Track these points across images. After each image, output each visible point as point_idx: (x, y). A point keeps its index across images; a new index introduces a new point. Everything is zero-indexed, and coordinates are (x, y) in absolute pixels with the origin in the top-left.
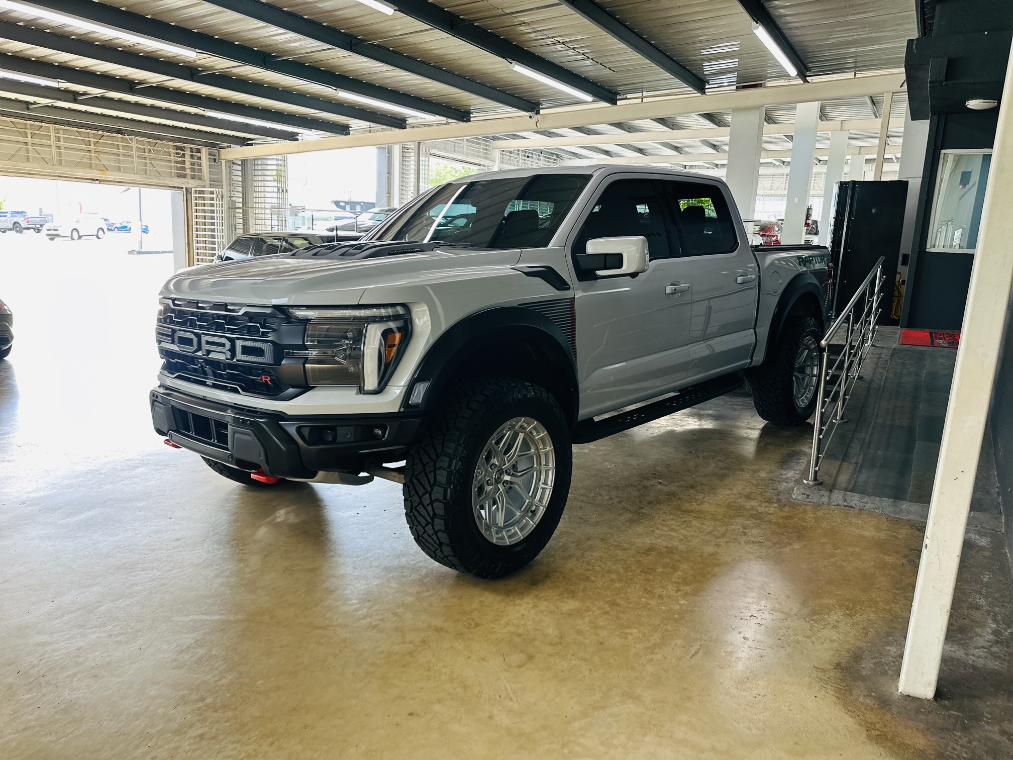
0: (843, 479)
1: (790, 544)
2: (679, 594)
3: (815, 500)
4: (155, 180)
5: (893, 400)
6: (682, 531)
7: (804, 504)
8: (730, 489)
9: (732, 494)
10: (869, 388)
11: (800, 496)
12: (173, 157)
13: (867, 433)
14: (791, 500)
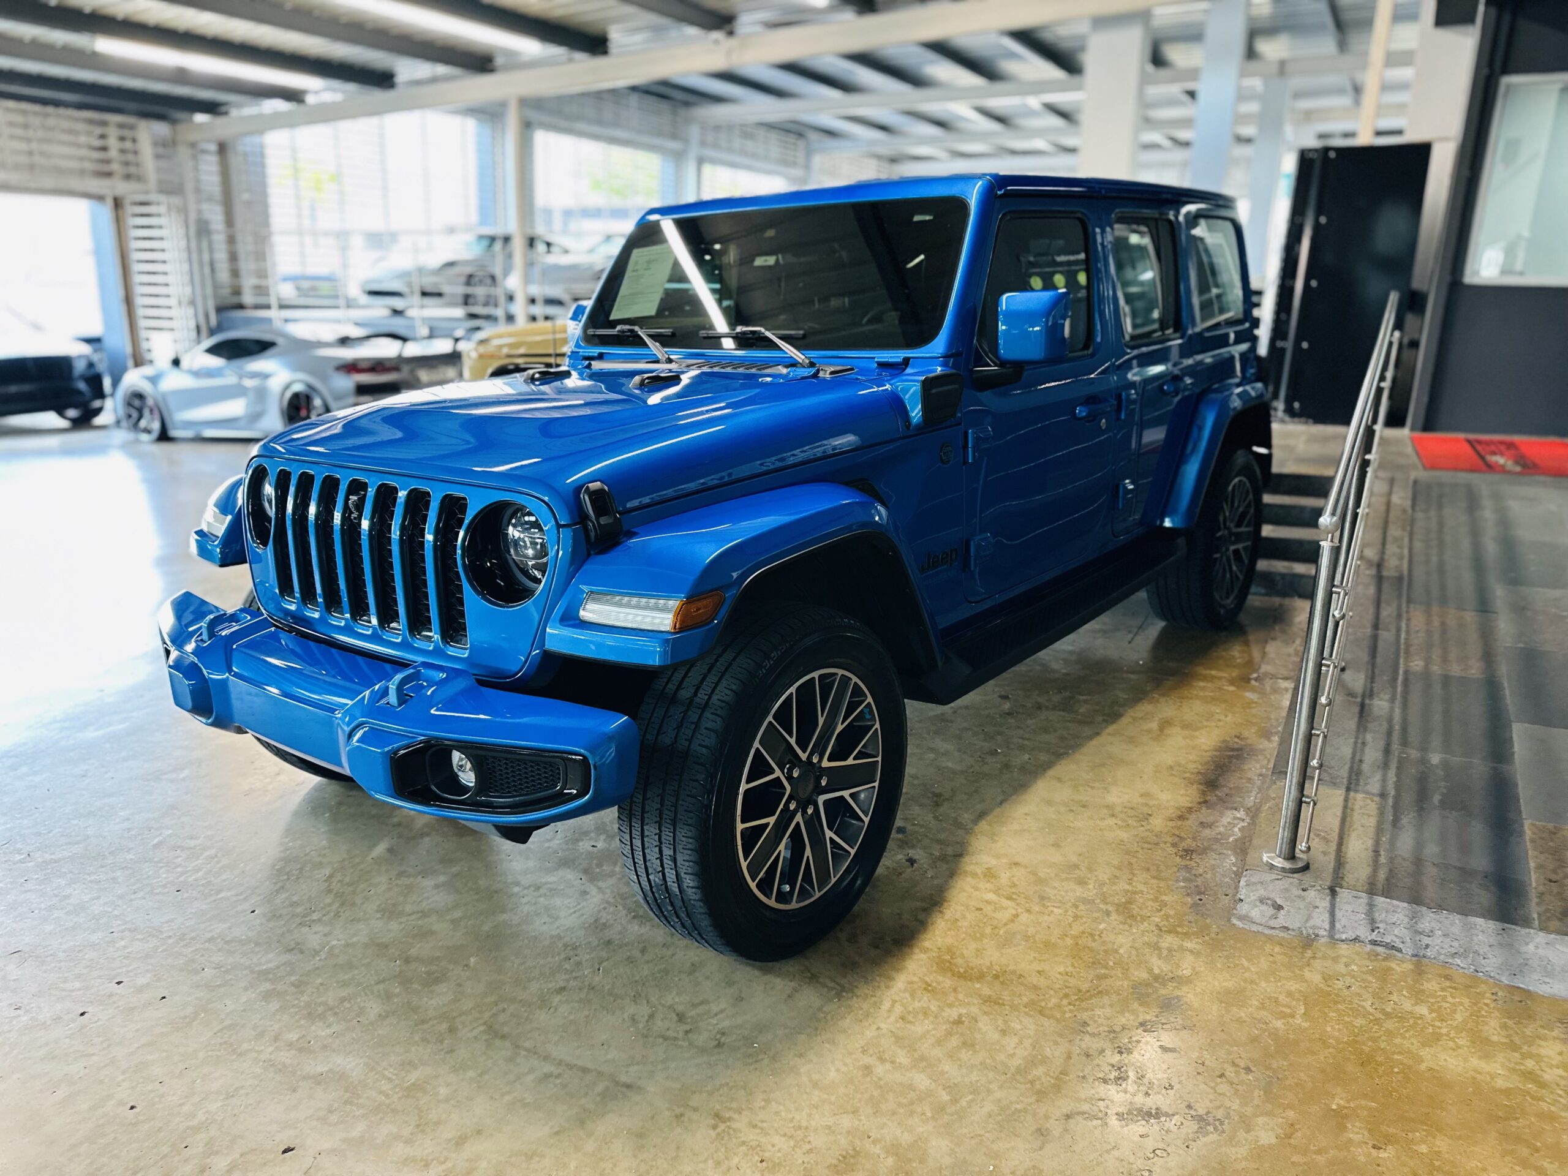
0: (1358, 847)
1: (1248, 1127)
3: (1295, 922)
4: (49, 182)
5: (1435, 609)
6: (947, 1067)
7: (1269, 938)
8: (1082, 882)
9: (1085, 901)
10: (1380, 579)
11: (1257, 906)
12: (83, 139)
13: (1392, 700)
14: (1235, 921)
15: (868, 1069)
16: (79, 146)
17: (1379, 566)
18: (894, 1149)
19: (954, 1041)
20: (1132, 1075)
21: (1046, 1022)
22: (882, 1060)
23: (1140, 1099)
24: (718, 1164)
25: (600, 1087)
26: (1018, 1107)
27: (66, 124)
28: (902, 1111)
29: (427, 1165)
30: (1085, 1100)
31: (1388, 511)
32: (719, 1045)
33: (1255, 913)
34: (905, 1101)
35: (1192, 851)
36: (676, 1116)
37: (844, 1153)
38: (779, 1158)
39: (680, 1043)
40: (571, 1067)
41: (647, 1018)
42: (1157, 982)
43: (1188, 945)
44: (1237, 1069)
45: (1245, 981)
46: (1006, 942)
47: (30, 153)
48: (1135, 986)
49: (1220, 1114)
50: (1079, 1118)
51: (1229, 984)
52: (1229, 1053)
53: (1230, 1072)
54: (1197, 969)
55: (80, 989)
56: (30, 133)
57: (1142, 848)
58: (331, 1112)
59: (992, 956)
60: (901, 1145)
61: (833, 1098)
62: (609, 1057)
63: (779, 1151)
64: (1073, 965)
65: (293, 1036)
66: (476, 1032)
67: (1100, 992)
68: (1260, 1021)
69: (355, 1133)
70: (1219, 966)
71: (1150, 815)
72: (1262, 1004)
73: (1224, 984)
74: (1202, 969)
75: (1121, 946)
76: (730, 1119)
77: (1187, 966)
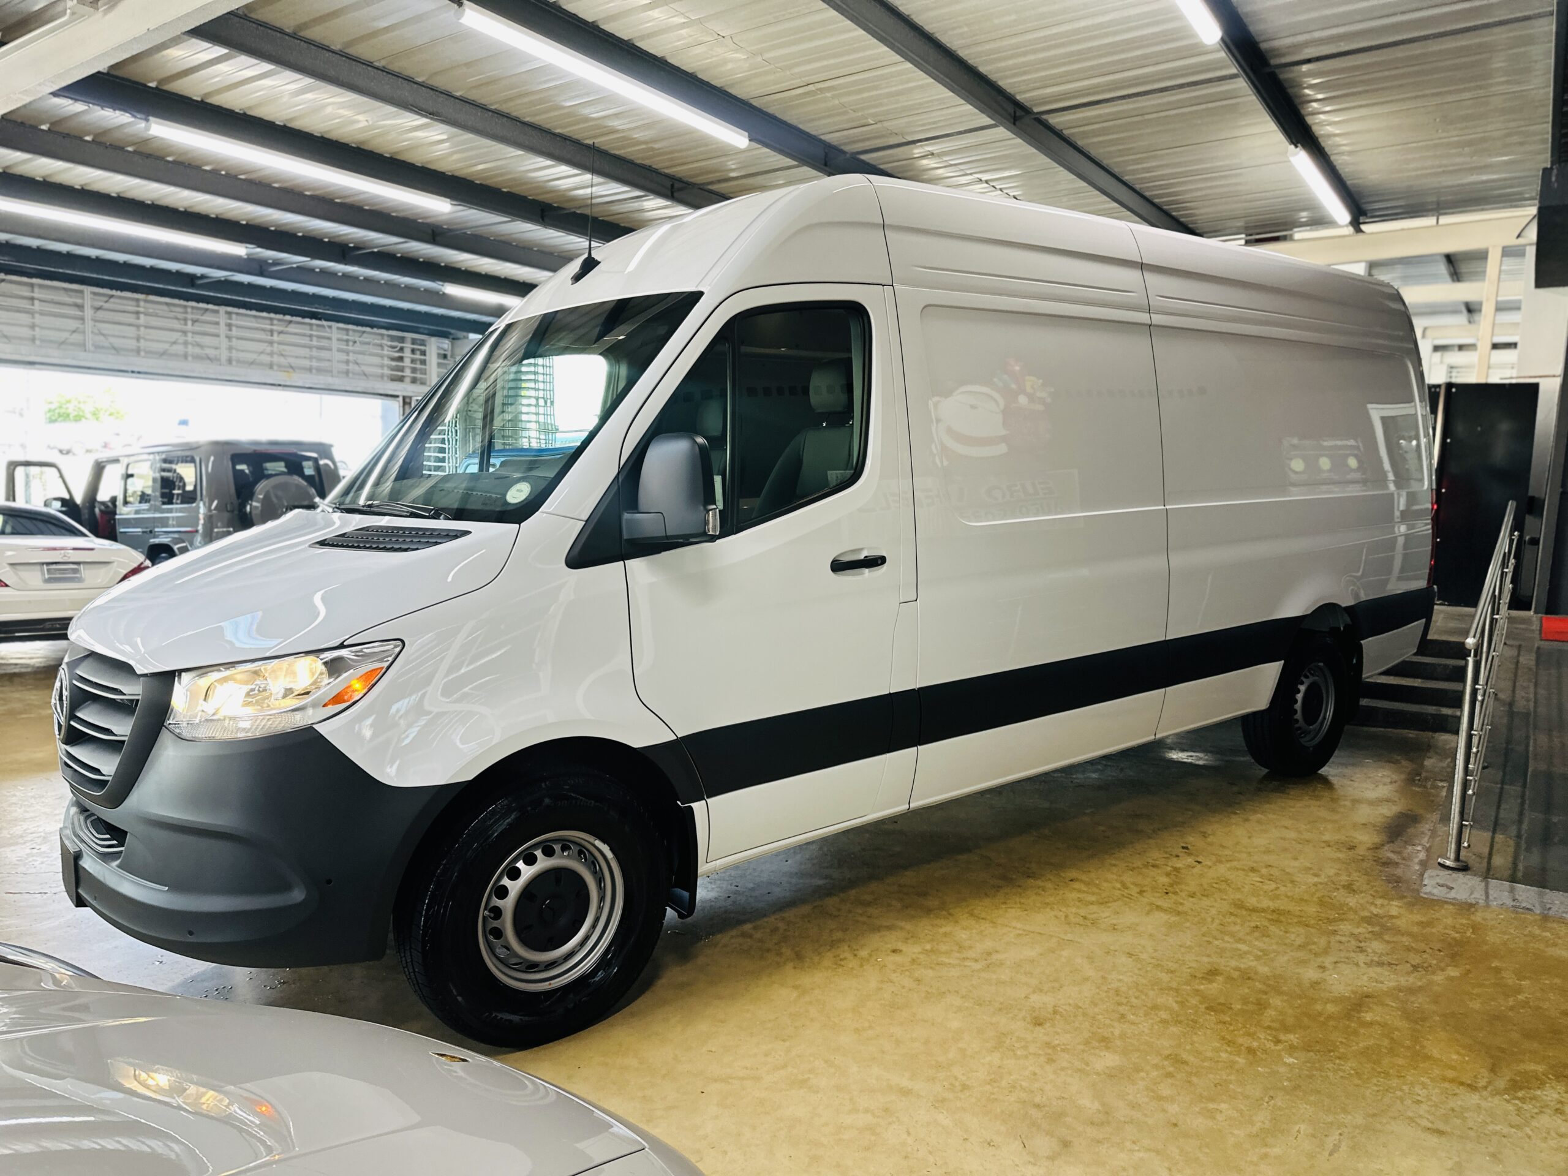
0: (1502, 861)
1: (1443, 970)
2: (1279, 1047)
3: (1462, 896)
4: (357, 385)
5: (1555, 733)
6: (1256, 943)
7: (1446, 903)
8: (1316, 875)
9: (1321, 883)
10: (1511, 714)
11: (1436, 888)
13: (1524, 786)
14: (1422, 895)
17: (1511, 704)
18: (1237, 969)
19: (1256, 934)
20: (1370, 950)
21: (1312, 930)
22: (1217, 939)
23: (1376, 959)
24: (1139, 969)
26: (1305, 958)
27: (376, 341)
28: (1236, 957)
31: (1517, 668)
32: (1114, 929)
33: (1435, 891)
35: (1388, 864)
36: (1106, 952)
39: (1091, 927)
40: (1031, 932)
42: (1377, 917)
43: (1395, 903)
44: (1434, 950)
45: (1433, 918)
46: (1276, 897)
48: (1363, 918)
49: (1425, 965)
50: (1342, 963)
51: (1424, 919)
52: (1427, 944)
54: (1402, 913)
56: (349, 347)
57: (1353, 861)
58: (907, 939)
59: (1266, 903)
60: (1241, 968)
64: (1321, 908)
67: (1341, 919)
68: (1445, 933)
70: (1415, 912)
71: (1355, 847)
72: (1445, 927)
73: (1420, 919)
74: (1405, 913)
75: (1350, 902)
77: (1394, 911)
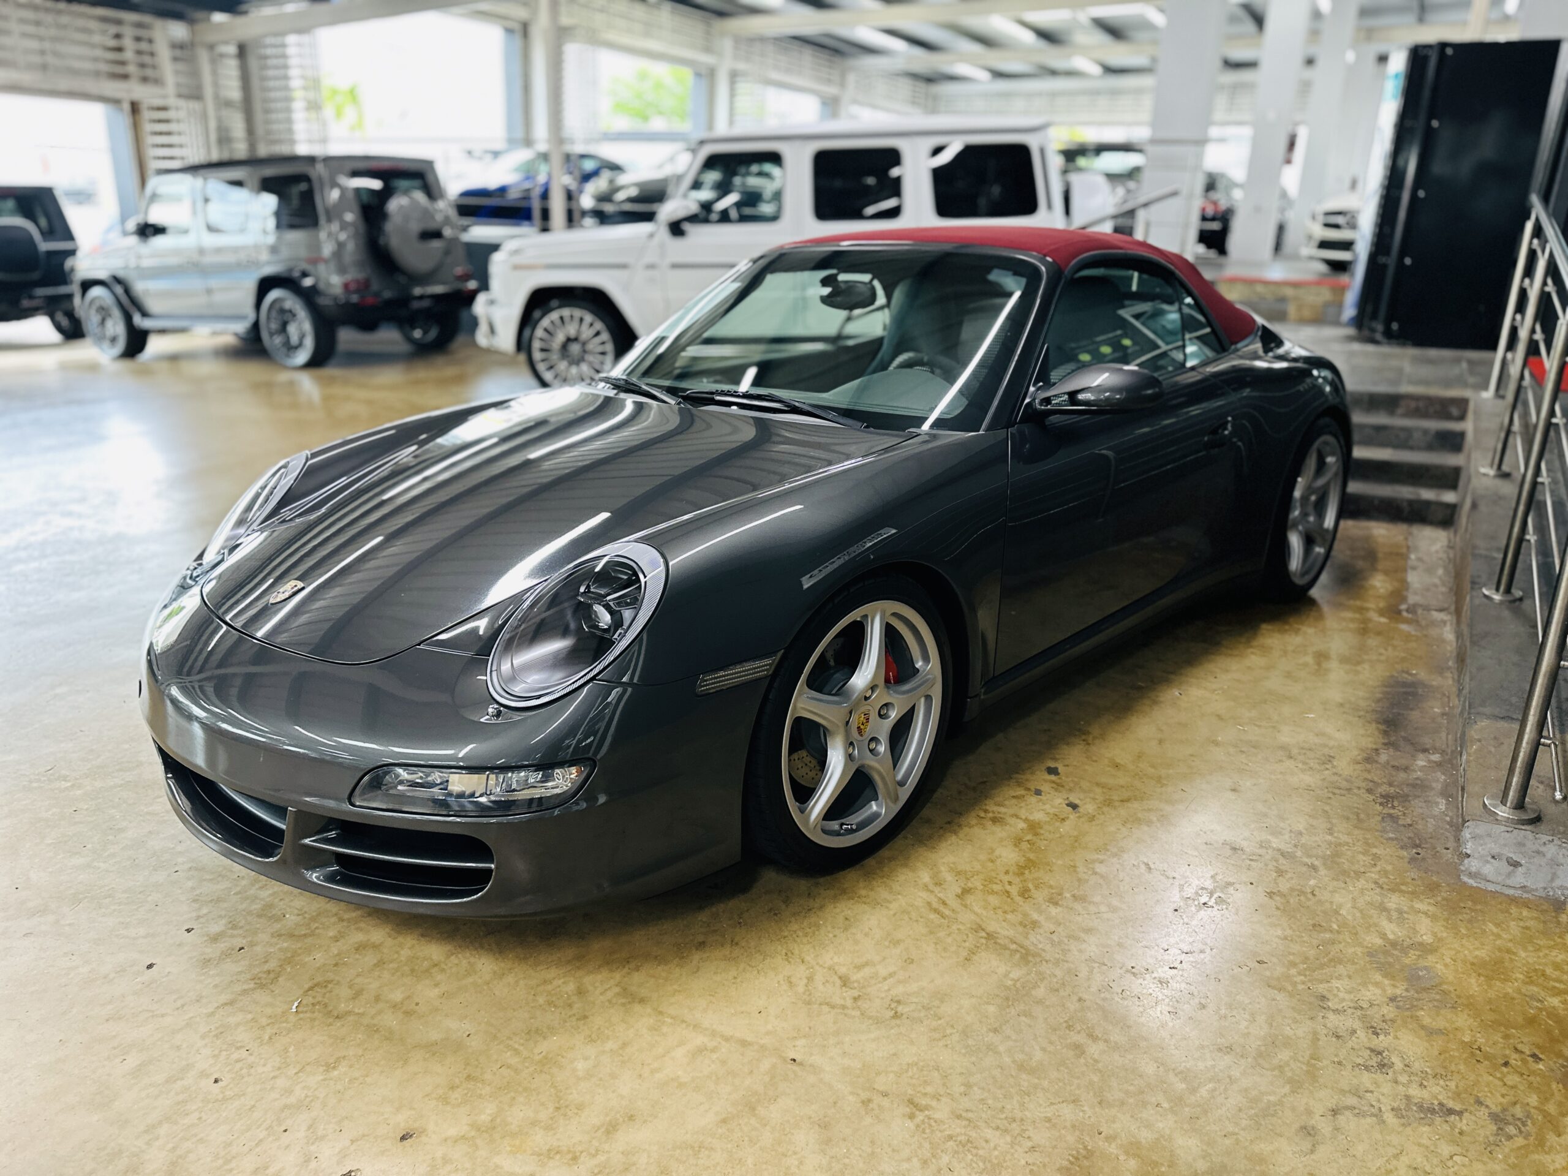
3: (1537, 882)
4: (64, 84)
7: (1513, 900)
9: (1285, 854)
11: (1488, 862)
12: (97, 39)
14: (1465, 879)
15: (1079, 1049)
16: (93, 46)
20: (1397, 1063)
21: (1280, 997)
23: (1415, 1091)
25: (766, 1064)
26: (1272, 1098)
27: (81, 22)
28: (1131, 1100)
29: (575, 1159)
30: (1350, 1091)
32: (896, 1016)
33: (1488, 870)
34: (1131, 1088)
35: (1393, 798)
36: (863, 1102)
37: (1074, 1152)
38: (996, 1157)
39: (849, 1012)
40: (727, 1039)
41: (806, 981)
42: (1396, 949)
43: (1419, 905)
44: (1523, 1056)
45: (1500, 950)
47: (42, 52)
48: (1371, 954)
49: (1518, 1111)
50: (1347, 1113)
51: (1482, 953)
52: (1506, 1037)
53: (1514, 1059)
54: (1439, 935)
55: (145, 937)
56: (42, 31)
57: (1334, 794)
58: (453, 1088)
60: (1140, 1143)
61: (1045, 1083)
62: (770, 1027)
63: (995, 1148)
64: (1291, 928)
65: (397, 996)
66: (609, 994)
67: (1331, 960)
68: (1532, 997)
69: (484, 1118)
70: (1464, 931)
71: (1333, 758)
72: (1527, 977)
73: (1477, 953)
74: (1445, 935)
75: (1340, 906)
76: (927, 1107)
77: (1426, 930)
